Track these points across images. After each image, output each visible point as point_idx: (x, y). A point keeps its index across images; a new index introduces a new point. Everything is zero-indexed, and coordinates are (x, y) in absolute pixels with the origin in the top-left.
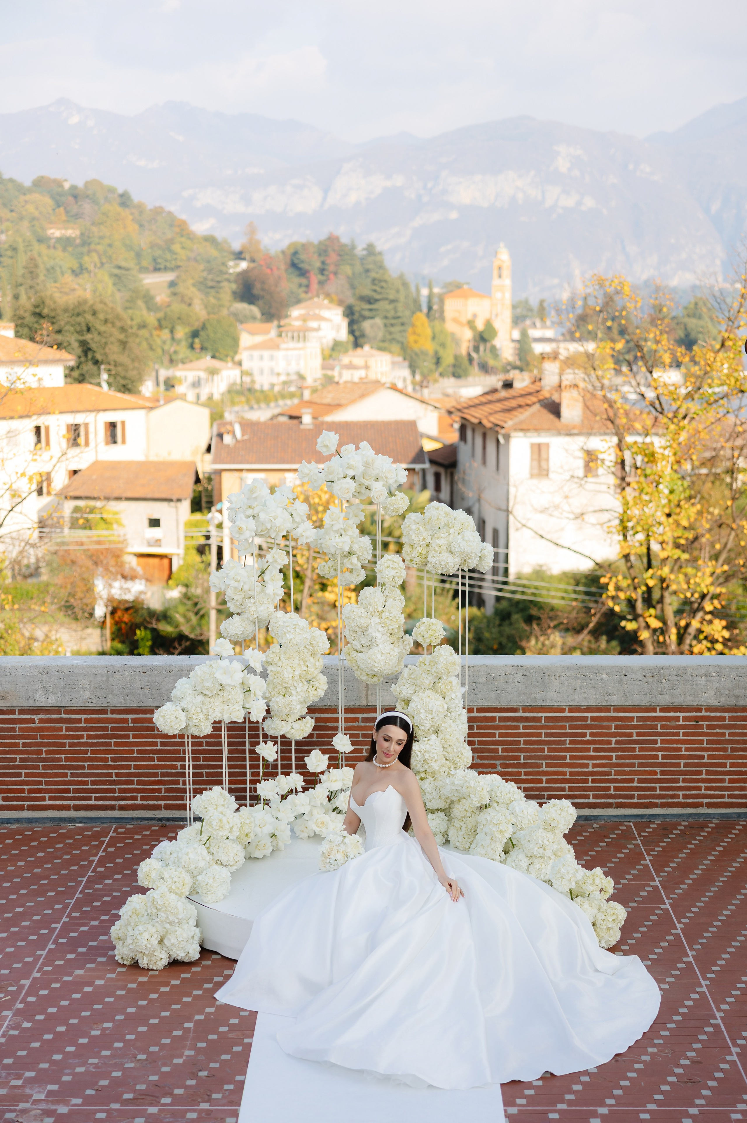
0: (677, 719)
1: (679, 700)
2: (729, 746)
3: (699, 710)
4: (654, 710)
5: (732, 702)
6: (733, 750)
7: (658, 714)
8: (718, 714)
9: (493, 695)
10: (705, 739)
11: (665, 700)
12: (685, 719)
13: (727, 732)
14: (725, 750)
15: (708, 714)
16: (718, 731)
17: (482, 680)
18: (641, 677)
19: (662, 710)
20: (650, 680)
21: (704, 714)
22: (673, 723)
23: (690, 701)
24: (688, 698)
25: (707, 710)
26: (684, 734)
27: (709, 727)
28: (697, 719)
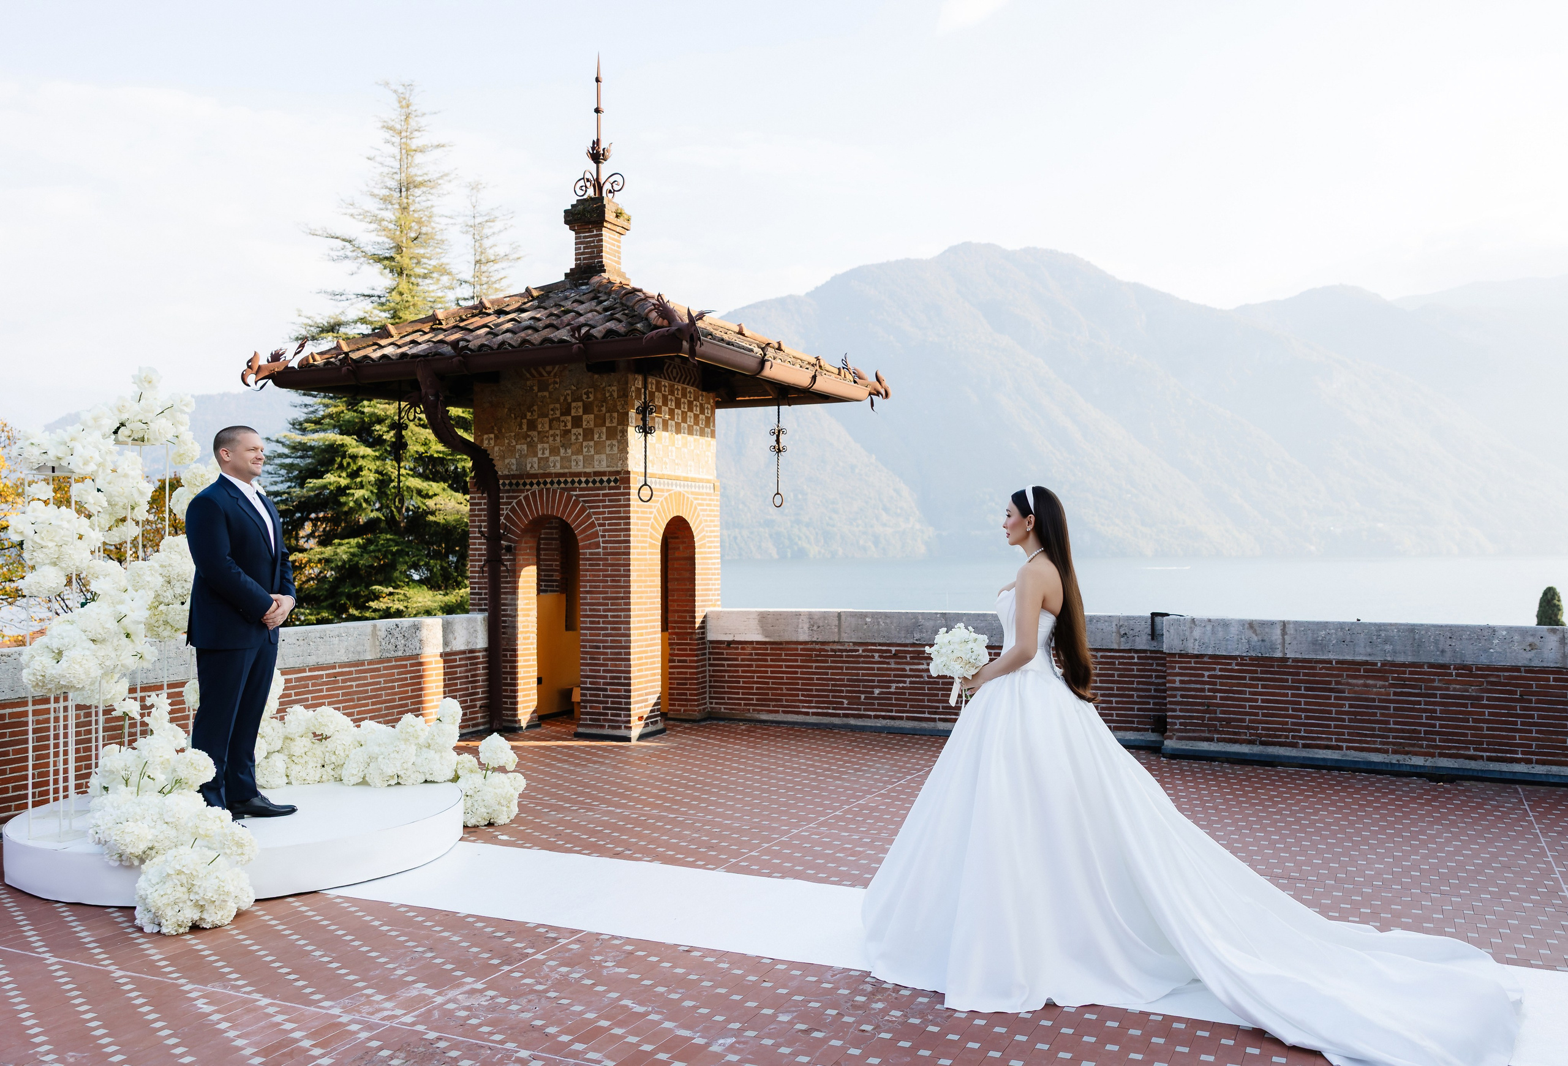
0: (321, 676)
1: (323, 660)
2: (356, 697)
3: (334, 667)
4: (304, 671)
5: (353, 657)
6: (359, 699)
7: (308, 674)
8: (347, 669)
9: (182, 668)
10: (340, 692)
11: (312, 661)
12: (328, 676)
13: (354, 684)
14: (352, 700)
15: (340, 670)
16: (349, 684)
17: (173, 655)
18: (295, 641)
19: (311, 670)
20: (301, 643)
21: (338, 670)
22: (319, 681)
23: (330, 660)
24: (329, 657)
25: (340, 667)
26: (328, 690)
27: (344, 681)
28: (335, 675)
